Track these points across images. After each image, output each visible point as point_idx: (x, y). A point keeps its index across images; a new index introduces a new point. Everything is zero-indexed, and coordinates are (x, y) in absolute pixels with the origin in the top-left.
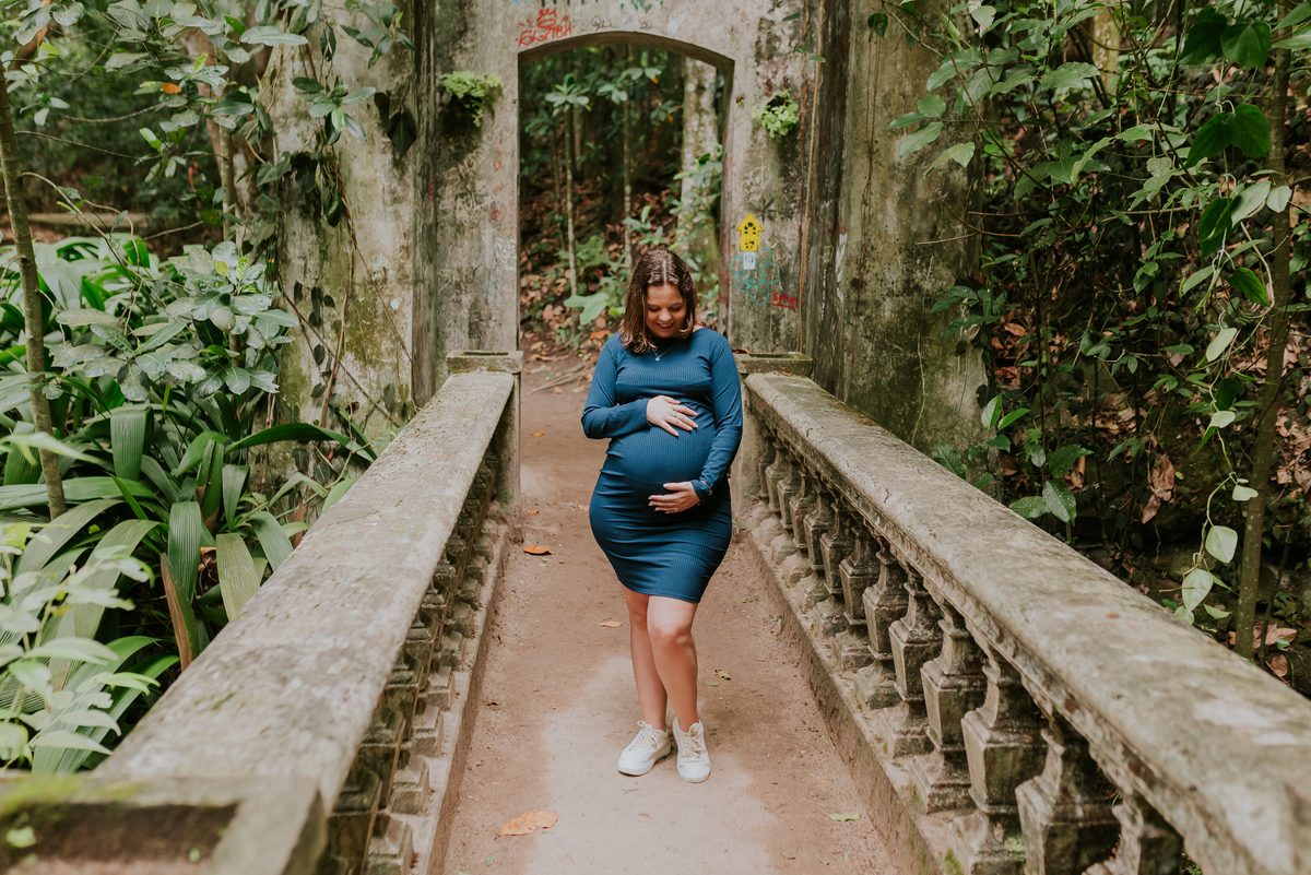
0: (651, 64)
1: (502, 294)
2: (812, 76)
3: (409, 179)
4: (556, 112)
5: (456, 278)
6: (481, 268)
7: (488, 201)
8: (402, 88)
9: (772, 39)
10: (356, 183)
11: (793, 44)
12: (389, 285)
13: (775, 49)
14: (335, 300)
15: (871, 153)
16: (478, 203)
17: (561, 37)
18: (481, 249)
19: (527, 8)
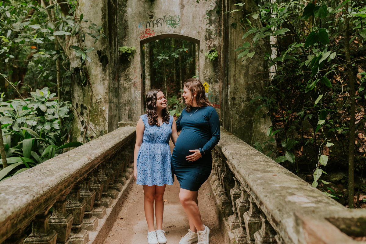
0: (186, 48)
1: (137, 106)
2: (221, 44)
3: (107, 74)
4: (160, 61)
5: (124, 102)
6: (131, 100)
7: (133, 81)
8: (104, 49)
9: (210, 34)
10: (92, 75)
11: (216, 35)
12: (102, 103)
13: (211, 37)
14: (87, 108)
15: (235, 62)
16: (130, 82)
17: (152, 36)
18: (131, 94)
19: (142, 29)
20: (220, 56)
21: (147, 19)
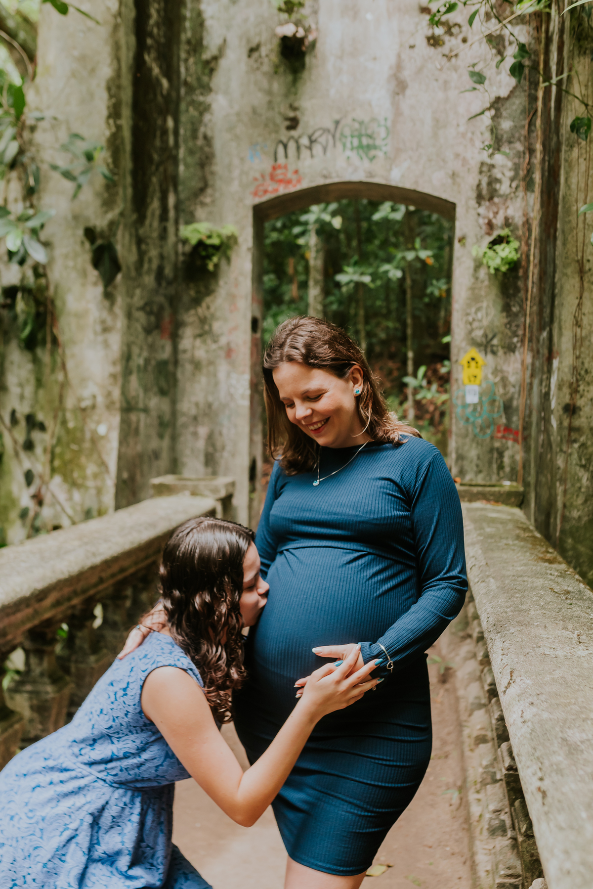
0: (425, 248)
1: (235, 426)
2: (532, 215)
3: (120, 310)
4: (343, 289)
5: (193, 411)
6: (216, 402)
7: (223, 341)
8: (112, 224)
9: (493, 181)
11: (514, 185)
12: (98, 411)
13: (495, 190)
14: (48, 425)
15: (581, 272)
16: (215, 341)
17: (292, 189)
18: (216, 384)
19: (261, 164)
20: (528, 256)
21: (277, 132)
